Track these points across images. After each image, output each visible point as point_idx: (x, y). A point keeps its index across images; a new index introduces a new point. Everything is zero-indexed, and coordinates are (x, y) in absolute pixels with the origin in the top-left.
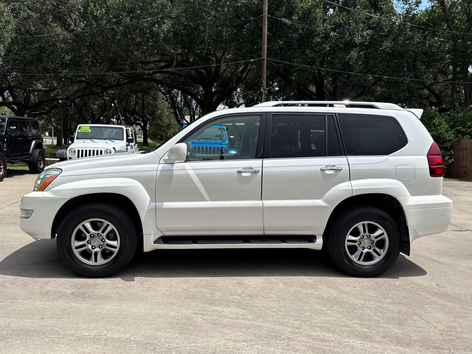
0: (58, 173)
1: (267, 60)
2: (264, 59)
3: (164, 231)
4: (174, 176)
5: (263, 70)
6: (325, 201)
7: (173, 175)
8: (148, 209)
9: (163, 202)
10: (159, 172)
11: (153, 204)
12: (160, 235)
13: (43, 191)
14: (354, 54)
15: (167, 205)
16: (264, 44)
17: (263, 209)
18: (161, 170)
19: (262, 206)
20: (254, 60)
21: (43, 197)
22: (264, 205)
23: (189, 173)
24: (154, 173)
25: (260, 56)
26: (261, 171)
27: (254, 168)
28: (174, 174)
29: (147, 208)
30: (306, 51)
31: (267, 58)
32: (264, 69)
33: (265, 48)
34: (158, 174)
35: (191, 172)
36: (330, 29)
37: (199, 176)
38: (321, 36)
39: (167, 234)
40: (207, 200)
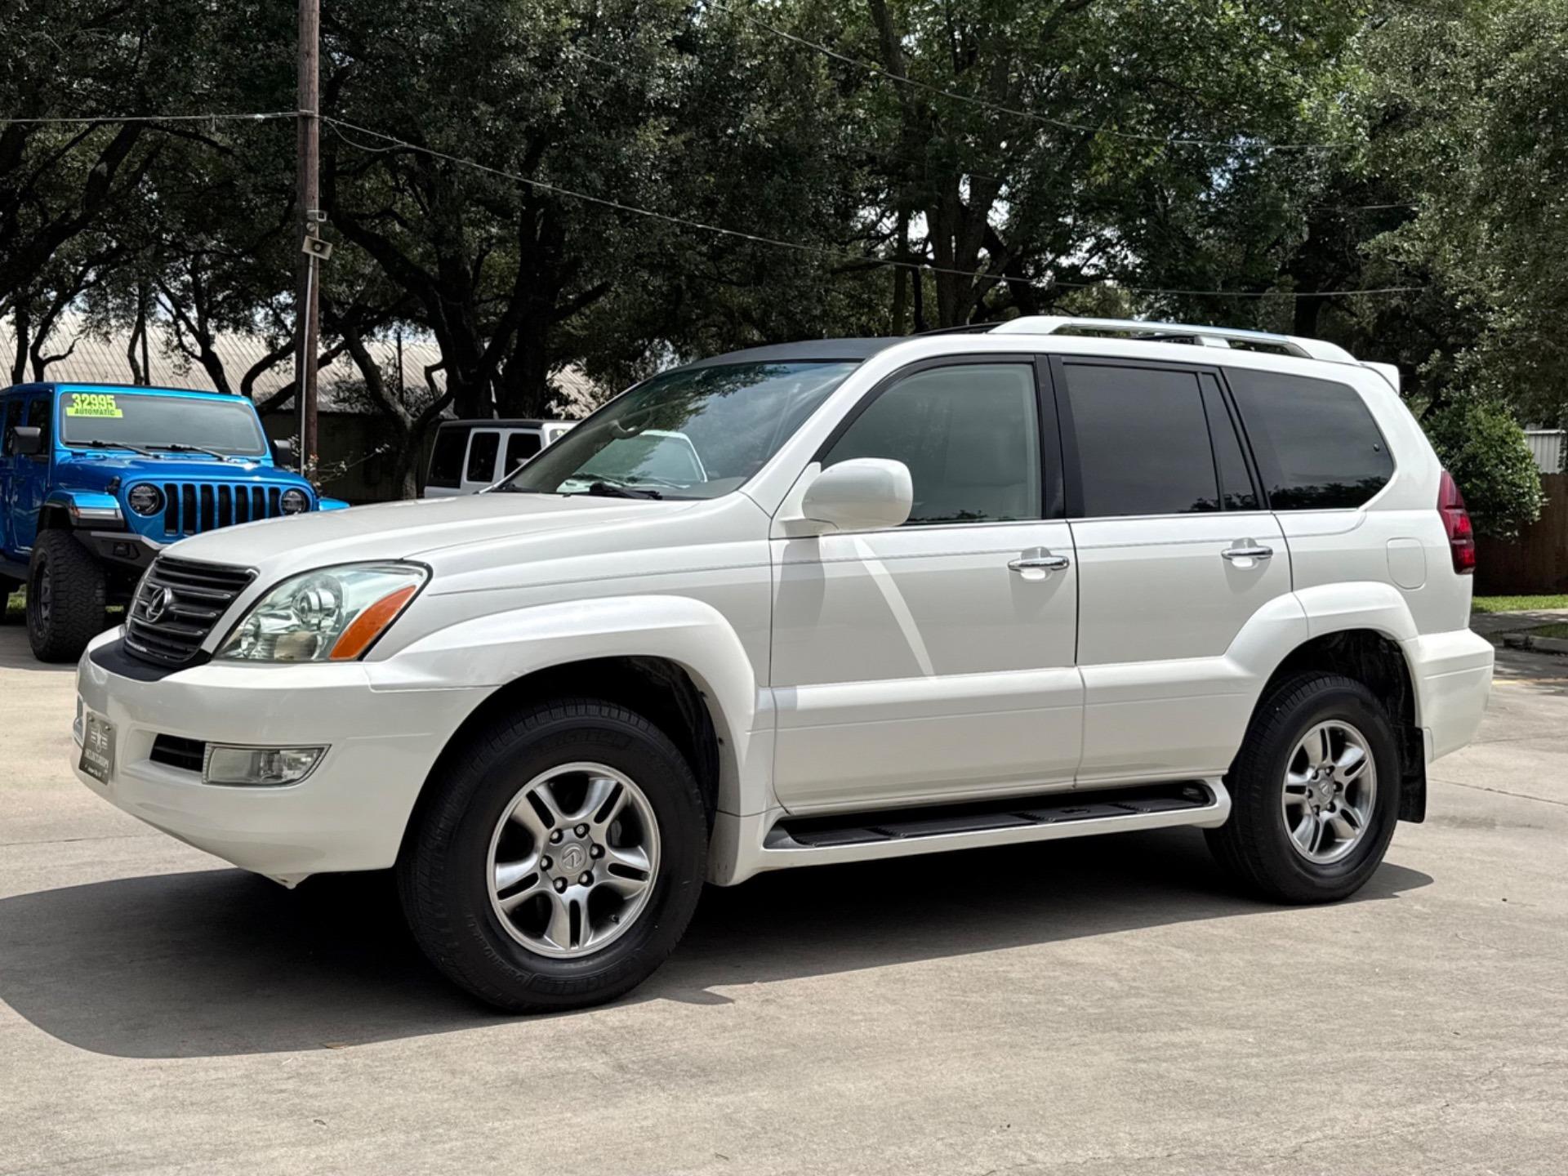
0: (417, 580)
1: (321, 121)
2: (307, 118)
3: (791, 798)
4: (827, 583)
5: (305, 163)
6: (1239, 660)
7: (824, 580)
8: (756, 714)
9: (792, 685)
10: (778, 570)
11: (766, 694)
12: (777, 814)
13: (360, 658)
14: (651, 137)
15: (809, 695)
16: (308, 54)
17: (1084, 693)
18: (784, 564)
19: (1080, 683)
20: (269, 116)
21: (375, 687)
22: (1088, 684)
23: (873, 573)
24: (762, 575)
25: (294, 103)
26: (1072, 561)
27: (1052, 553)
28: (827, 576)
29: (752, 712)
30: (477, 108)
31: (322, 112)
32: (309, 160)
33: (311, 72)
34: (777, 578)
35: (876, 569)
36: (567, 30)
37: (901, 581)
38: (534, 53)
39: (798, 808)
40: (925, 673)
